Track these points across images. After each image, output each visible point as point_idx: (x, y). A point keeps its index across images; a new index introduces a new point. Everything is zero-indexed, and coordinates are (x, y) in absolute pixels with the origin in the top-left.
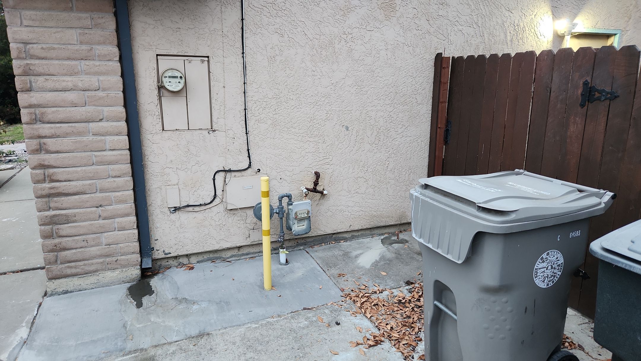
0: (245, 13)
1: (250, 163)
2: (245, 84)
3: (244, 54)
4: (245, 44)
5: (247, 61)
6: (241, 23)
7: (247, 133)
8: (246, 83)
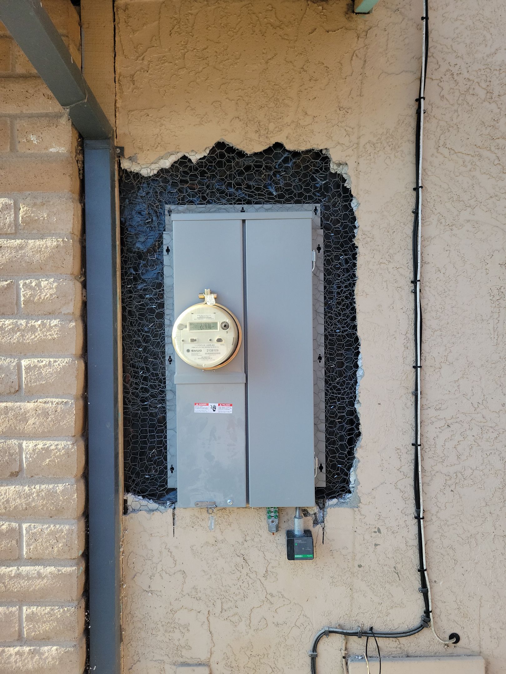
0: (424, 170)
1: (427, 612)
2: (419, 369)
3: (418, 283)
4: (422, 257)
5: (427, 304)
6: (414, 200)
7: (418, 518)
8: (420, 367)
